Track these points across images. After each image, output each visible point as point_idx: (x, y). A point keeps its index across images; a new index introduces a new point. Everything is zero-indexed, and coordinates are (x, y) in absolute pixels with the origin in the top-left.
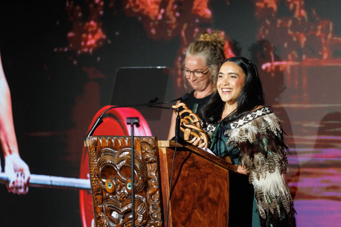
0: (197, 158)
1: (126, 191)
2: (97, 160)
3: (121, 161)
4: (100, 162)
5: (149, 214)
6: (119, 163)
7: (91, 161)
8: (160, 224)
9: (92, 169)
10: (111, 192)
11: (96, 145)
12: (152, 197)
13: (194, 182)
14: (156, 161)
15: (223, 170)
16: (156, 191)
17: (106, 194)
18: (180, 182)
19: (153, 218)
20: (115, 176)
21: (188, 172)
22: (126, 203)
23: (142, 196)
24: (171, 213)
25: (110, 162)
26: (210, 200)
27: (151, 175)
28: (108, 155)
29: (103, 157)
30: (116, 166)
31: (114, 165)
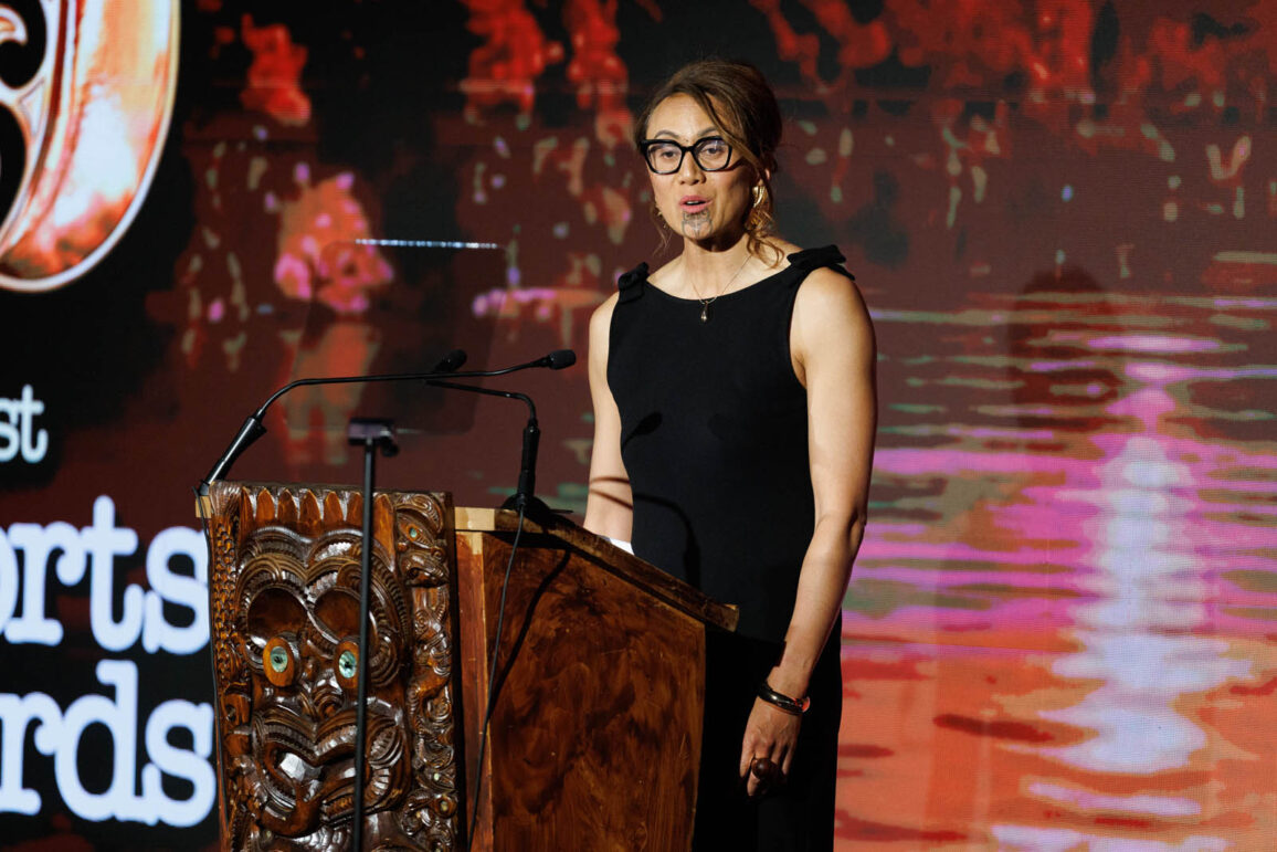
0: (595, 575)
1: (334, 683)
2: (238, 568)
3: (323, 575)
4: (246, 576)
5: (413, 769)
6: (311, 583)
7: (216, 571)
8: (452, 804)
9: (218, 599)
10: (281, 683)
11: (237, 513)
12: (425, 707)
13: (579, 660)
14: (445, 579)
15: (684, 621)
16: (442, 688)
17: (264, 691)
18: (529, 659)
19: (426, 781)
20: (297, 627)
21: (559, 625)
22: (333, 726)
23: (390, 703)
24: (490, 768)
25: (284, 578)
26: (633, 726)
27: (426, 629)
28: (277, 551)
29: (260, 557)
30: (302, 592)
31: (298, 588)
